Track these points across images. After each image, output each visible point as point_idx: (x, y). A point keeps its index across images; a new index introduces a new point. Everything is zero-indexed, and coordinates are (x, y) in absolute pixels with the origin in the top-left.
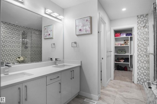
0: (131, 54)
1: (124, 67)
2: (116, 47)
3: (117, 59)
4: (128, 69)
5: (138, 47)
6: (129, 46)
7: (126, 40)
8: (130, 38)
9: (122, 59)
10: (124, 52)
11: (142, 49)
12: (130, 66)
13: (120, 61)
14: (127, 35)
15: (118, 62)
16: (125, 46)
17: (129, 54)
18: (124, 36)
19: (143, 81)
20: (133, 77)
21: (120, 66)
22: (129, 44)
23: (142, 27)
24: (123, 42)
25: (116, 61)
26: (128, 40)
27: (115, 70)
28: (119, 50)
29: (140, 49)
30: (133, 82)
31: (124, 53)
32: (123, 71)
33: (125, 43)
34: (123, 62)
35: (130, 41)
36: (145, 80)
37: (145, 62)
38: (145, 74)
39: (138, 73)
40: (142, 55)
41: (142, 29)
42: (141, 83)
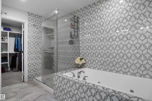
7: (2, 36)
8: (9, 34)
11: (32, 46)
17: (8, 52)
19: (33, 77)
22: (8, 40)
23: (32, 25)
29: (30, 47)
36: (34, 75)
37: (34, 59)
38: (34, 69)
39: (28, 71)
40: (32, 52)
41: (32, 27)
42: (31, 79)
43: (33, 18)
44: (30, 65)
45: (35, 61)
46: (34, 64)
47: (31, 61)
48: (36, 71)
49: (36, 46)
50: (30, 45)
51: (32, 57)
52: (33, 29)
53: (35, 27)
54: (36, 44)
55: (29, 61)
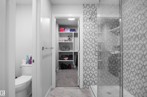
0: (75, 51)
1: (69, 65)
2: (60, 43)
3: (61, 56)
4: (72, 67)
5: (83, 43)
6: (73, 42)
7: (70, 36)
8: (74, 34)
9: (66, 56)
10: (68, 48)
11: (88, 45)
12: (73, 64)
13: (64, 59)
14: (71, 30)
15: (63, 60)
16: (69, 42)
17: (73, 51)
18: (69, 31)
19: (89, 84)
20: (78, 80)
21: (65, 65)
22: (73, 40)
23: (88, 19)
24: (67, 38)
25: (60, 59)
26: (72, 36)
27: (59, 69)
28: (63, 47)
29: (86, 46)
30: (79, 86)
31: (68, 50)
32: (67, 70)
33: (69, 39)
34: (67, 60)
35: (74, 37)
36: (91, 82)
37: (91, 61)
38: (91, 75)
39: (84, 75)
40: (88, 52)
41: (88, 20)
42: (87, 87)
43: (89, 9)
44: (85, 68)
45: (92, 63)
46: (91, 68)
47: (87, 63)
48: (93, 77)
49: (93, 45)
50: (86, 43)
51: (88, 59)
52: (89, 23)
53: (92, 20)
54: (93, 42)
55: (84, 64)
